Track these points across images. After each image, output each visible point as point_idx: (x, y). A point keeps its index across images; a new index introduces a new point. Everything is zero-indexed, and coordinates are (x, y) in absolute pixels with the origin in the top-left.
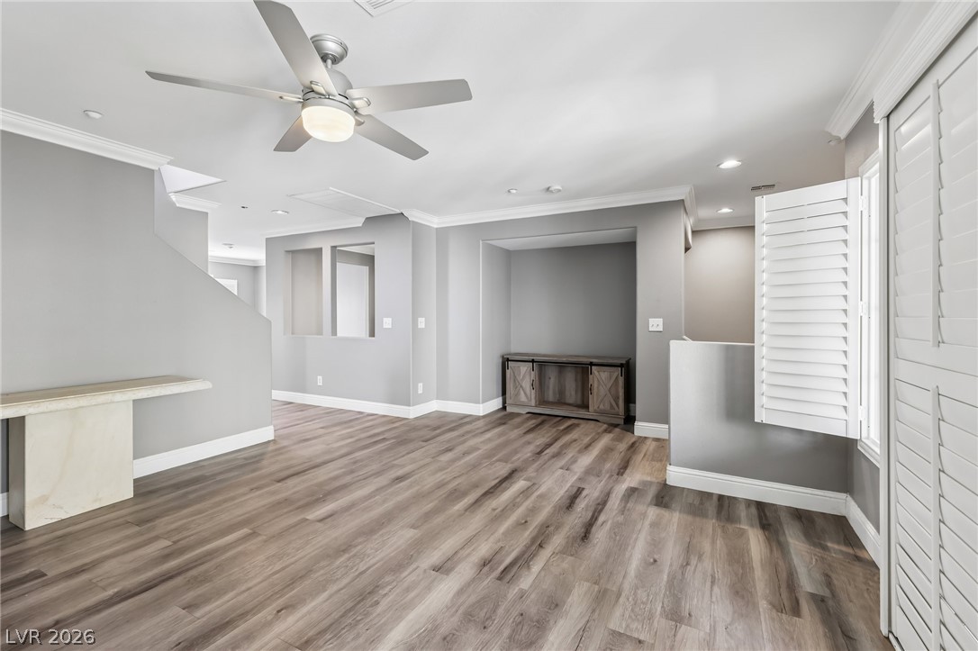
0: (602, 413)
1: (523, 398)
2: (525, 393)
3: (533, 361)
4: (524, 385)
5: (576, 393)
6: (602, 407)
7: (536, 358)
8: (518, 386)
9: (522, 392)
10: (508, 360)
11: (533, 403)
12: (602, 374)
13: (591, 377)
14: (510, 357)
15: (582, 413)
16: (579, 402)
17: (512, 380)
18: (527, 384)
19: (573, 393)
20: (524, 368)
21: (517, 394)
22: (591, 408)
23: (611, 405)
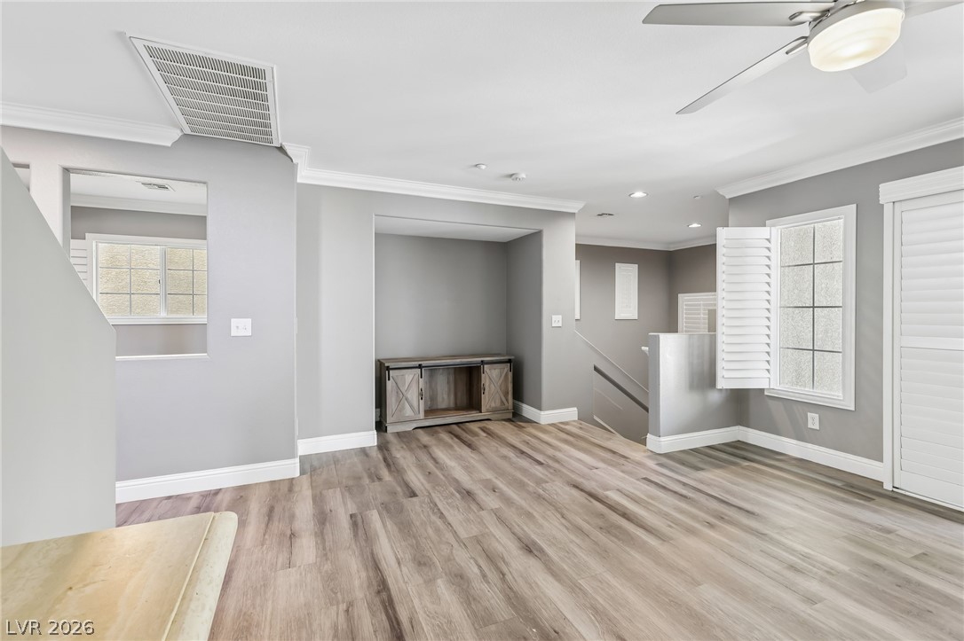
0: (494, 411)
1: (408, 412)
2: (411, 406)
3: (420, 367)
4: (409, 396)
5: (449, 395)
6: (493, 405)
7: (424, 363)
8: (401, 397)
9: (407, 405)
10: (388, 369)
11: (422, 415)
12: (493, 371)
13: (483, 375)
14: (392, 365)
15: (474, 415)
16: (452, 405)
17: (394, 393)
18: (413, 395)
19: (445, 396)
20: (410, 377)
21: (400, 409)
22: (483, 409)
23: (502, 402)
